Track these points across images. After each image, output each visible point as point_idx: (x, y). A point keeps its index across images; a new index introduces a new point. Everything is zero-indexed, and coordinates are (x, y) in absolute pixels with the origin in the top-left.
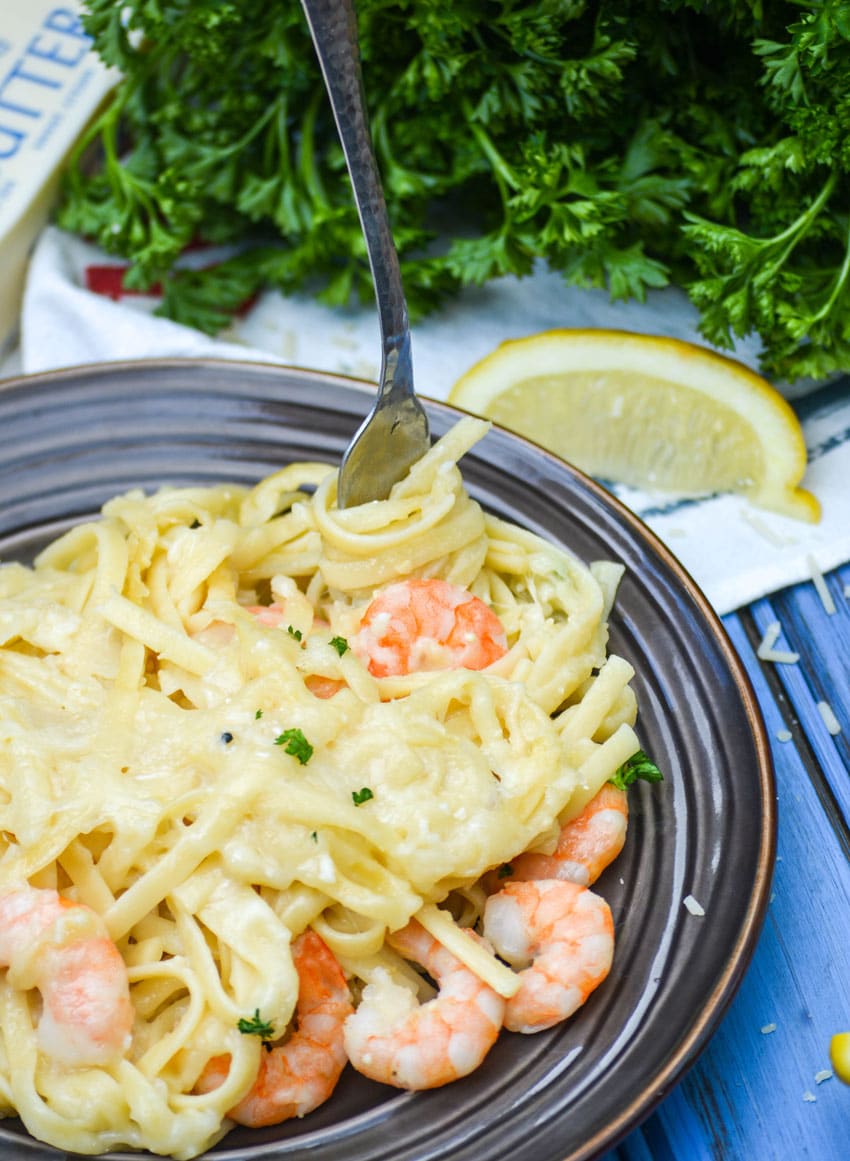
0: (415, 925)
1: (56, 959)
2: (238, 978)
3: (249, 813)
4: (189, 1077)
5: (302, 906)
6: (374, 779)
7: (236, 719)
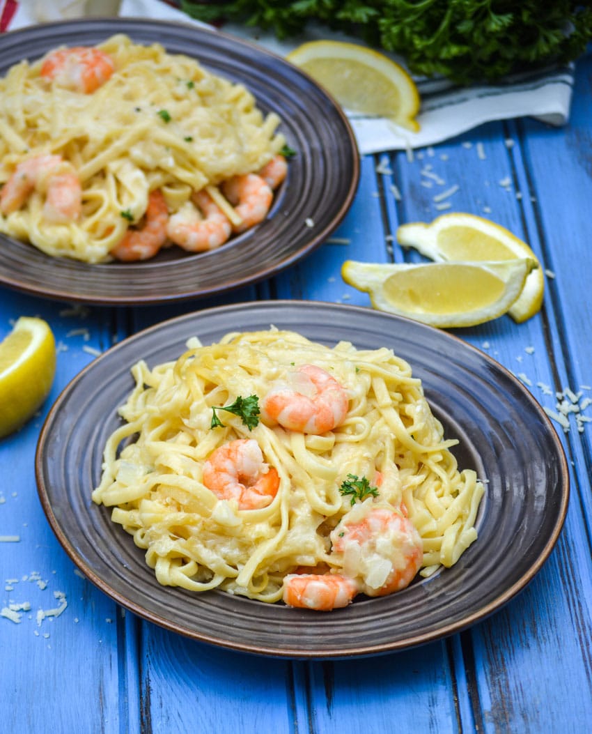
0: (204, 192)
1: (54, 179)
2: (125, 198)
3: (142, 137)
4: (99, 233)
5: (157, 178)
6: (195, 133)
7: (143, 103)
